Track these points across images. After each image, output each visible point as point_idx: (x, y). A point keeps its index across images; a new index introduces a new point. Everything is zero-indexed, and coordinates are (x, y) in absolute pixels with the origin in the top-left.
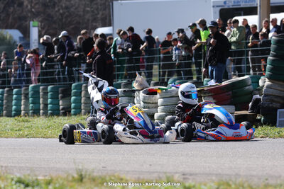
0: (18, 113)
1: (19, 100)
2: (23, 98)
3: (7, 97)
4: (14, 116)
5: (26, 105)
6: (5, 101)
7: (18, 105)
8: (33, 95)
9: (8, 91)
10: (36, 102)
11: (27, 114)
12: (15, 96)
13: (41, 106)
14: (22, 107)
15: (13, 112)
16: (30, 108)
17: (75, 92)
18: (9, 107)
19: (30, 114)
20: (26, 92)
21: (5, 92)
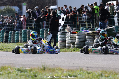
0: (18, 41)
1: (18, 36)
2: (19, 35)
3: (13, 34)
4: (16, 43)
5: (21, 38)
6: (12, 36)
7: (18, 38)
8: (24, 34)
9: (13, 32)
10: (25, 37)
11: (21, 42)
12: (16, 34)
13: (27, 39)
14: (19, 39)
15: (16, 41)
16: (23, 39)
17: (41, 33)
18: (14, 39)
19: (23, 42)
20: (21, 33)
21: (12, 33)
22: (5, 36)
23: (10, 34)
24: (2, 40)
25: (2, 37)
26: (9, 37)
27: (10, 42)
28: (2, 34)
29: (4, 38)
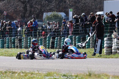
22: (51, 42)
23: (56, 40)
24: (49, 46)
25: (48, 43)
26: (55, 43)
27: (56, 48)
28: (48, 40)
29: (50, 44)
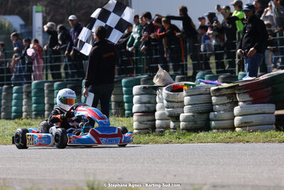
0: (19, 115)
1: (19, 99)
2: (24, 97)
3: (6, 95)
4: (14, 119)
5: (29, 105)
6: (3, 101)
7: (19, 105)
8: (36, 93)
9: (6, 89)
10: (40, 102)
11: (29, 116)
12: (14, 95)
13: (46, 107)
14: (24, 108)
15: (13, 114)
16: (33, 109)
18: (8, 107)
19: (33, 116)
20: (28, 90)
21: (4, 90)
